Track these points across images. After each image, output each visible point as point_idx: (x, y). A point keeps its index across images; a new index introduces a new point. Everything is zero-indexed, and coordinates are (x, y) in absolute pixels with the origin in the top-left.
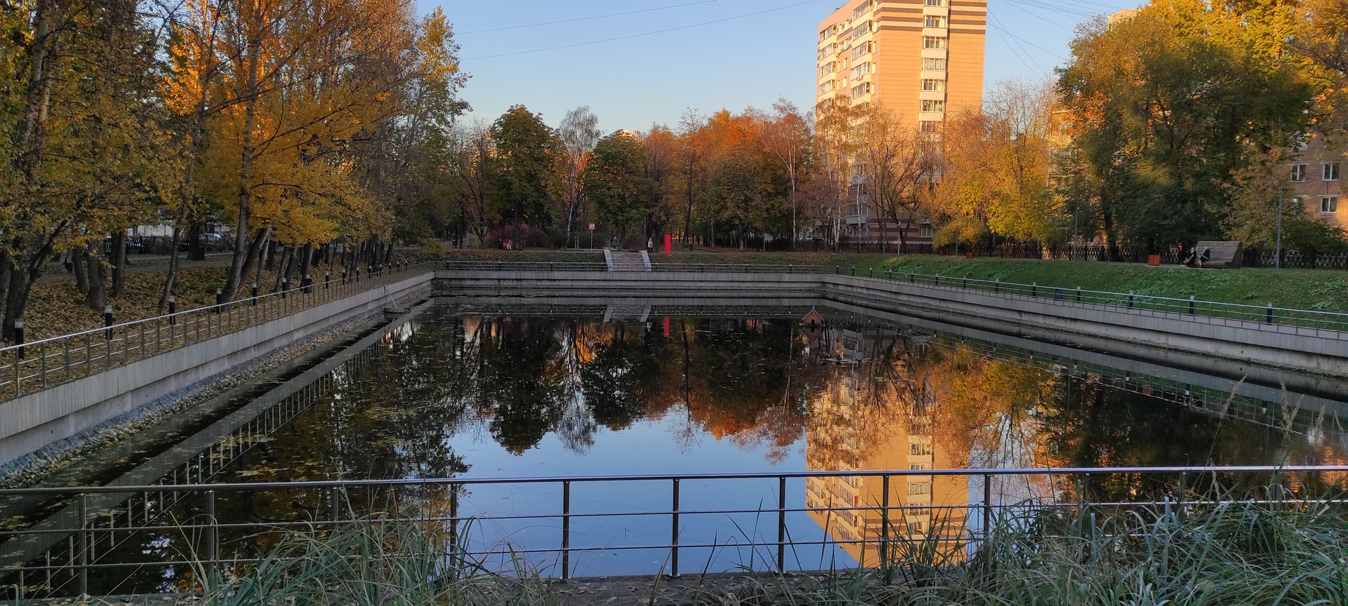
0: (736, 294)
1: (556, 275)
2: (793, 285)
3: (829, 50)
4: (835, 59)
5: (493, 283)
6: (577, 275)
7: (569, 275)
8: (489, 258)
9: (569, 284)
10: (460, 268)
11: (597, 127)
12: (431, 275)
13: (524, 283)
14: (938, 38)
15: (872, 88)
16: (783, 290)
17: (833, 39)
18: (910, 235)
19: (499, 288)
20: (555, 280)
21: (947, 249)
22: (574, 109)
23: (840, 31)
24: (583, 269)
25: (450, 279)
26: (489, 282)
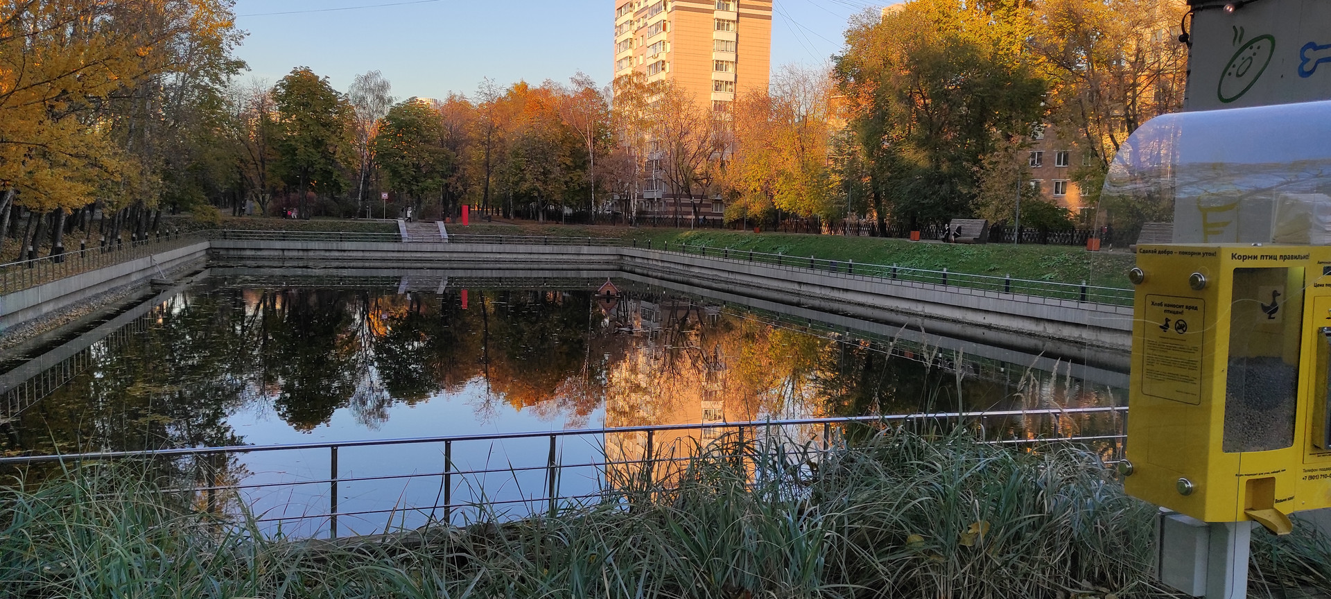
0: (536, 266)
1: (347, 245)
2: (592, 257)
3: (626, 27)
4: (631, 36)
5: (276, 253)
6: (368, 246)
7: (360, 245)
8: (272, 228)
9: (360, 254)
10: (239, 238)
11: (390, 94)
12: (206, 245)
13: (311, 254)
14: (728, 21)
15: (667, 65)
16: (582, 263)
17: (629, 16)
18: (702, 210)
19: (284, 259)
20: (344, 251)
21: (736, 224)
22: (364, 74)
23: (637, 9)
24: (376, 240)
25: (228, 249)
26: (272, 253)
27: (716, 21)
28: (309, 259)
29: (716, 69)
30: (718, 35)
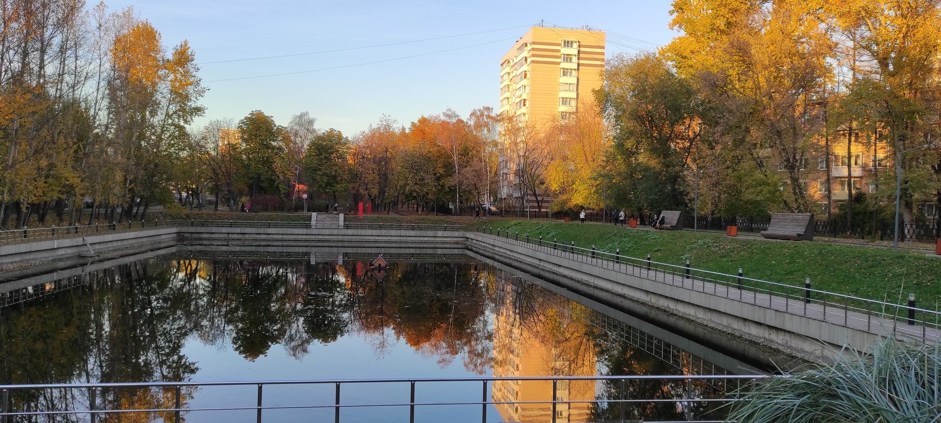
1: (271, 230)
2: (445, 239)
4: (509, 83)
5: (224, 236)
7: (280, 231)
9: (280, 237)
14: (571, 69)
15: (527, 103)
17: (508, 69)
19: (228, 240)
20: (270, 234)
22: (299, 114)
23: (512, 64)
24: (295, 227)
26: (221, 236)
27: (562, 70)
28: (245, 240)
29: (563, 104)
30: (564, 79)
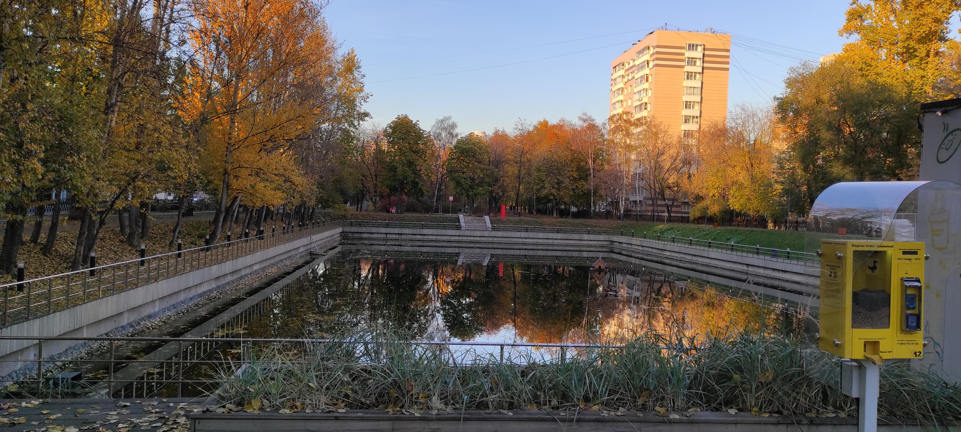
0: (551, 248)
1: (426, 231)
2: (590, 242)
3: (618, 80)
4: (623, 86)
5: (382, 236)
6: (440, 232)
7: (434, 231)
8: (380, 219)
9: (434, 237)
10: (360, 225)
11: (457, 131)
12: (340, 230)
13: (403, 237)
14: (695, 73)
15: (649, 106)
16: (584, 246)
17: (622, 72)
18: (674, 209)
19: (386, 240)
20: (424, 235)
21: (700, 220)
22: (441, 118)
23: (627, 67)
24: (444, 228)
25: (353, 233)
26: (380, 236)
27: (686, 73)
28: (402, 240)
29: (686, 108)
30: (687, 83)
